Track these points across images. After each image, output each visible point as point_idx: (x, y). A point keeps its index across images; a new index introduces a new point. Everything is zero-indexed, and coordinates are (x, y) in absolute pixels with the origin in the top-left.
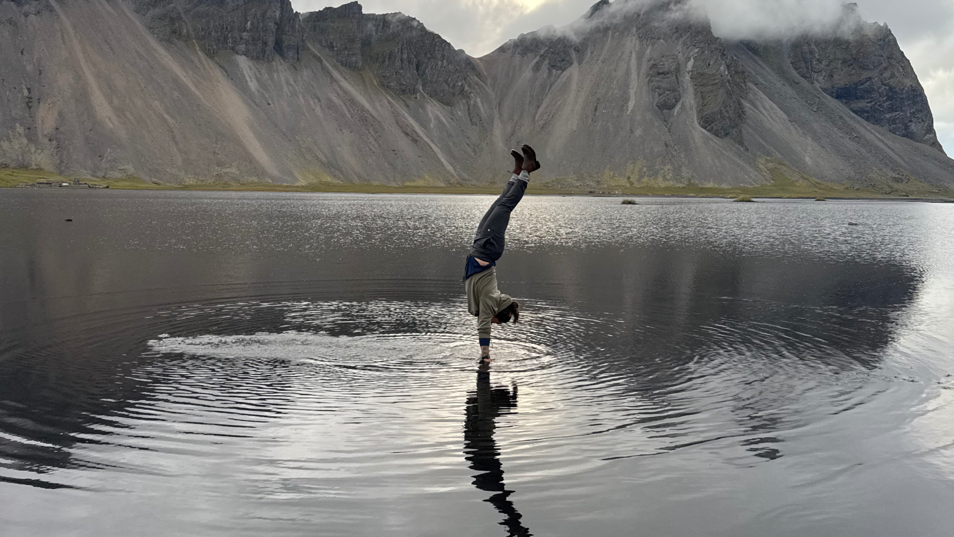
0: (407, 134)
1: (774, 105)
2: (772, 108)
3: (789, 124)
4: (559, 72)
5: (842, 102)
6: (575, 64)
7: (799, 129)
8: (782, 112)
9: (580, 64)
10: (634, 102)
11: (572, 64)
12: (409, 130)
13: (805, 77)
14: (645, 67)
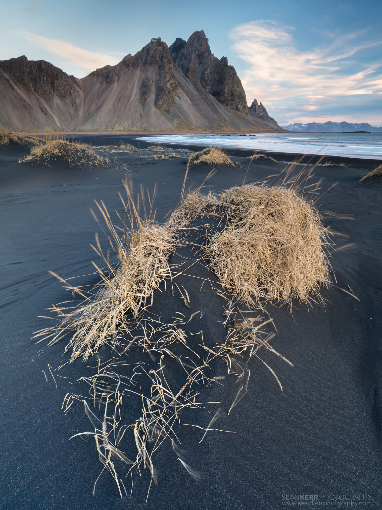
0: (43, 111)
1: (188, 99)
2: (187, 100)
3: (191, 106)
4: (110, 85)
5: (215, 97)
6: (116, 81)
7: (194, 108)
8: (190, 101)
9: (118, 81)
10: (133, 97)
11: (115, 82)
12: (44, 110)
13: (204, 87)
14: (140, 84)
